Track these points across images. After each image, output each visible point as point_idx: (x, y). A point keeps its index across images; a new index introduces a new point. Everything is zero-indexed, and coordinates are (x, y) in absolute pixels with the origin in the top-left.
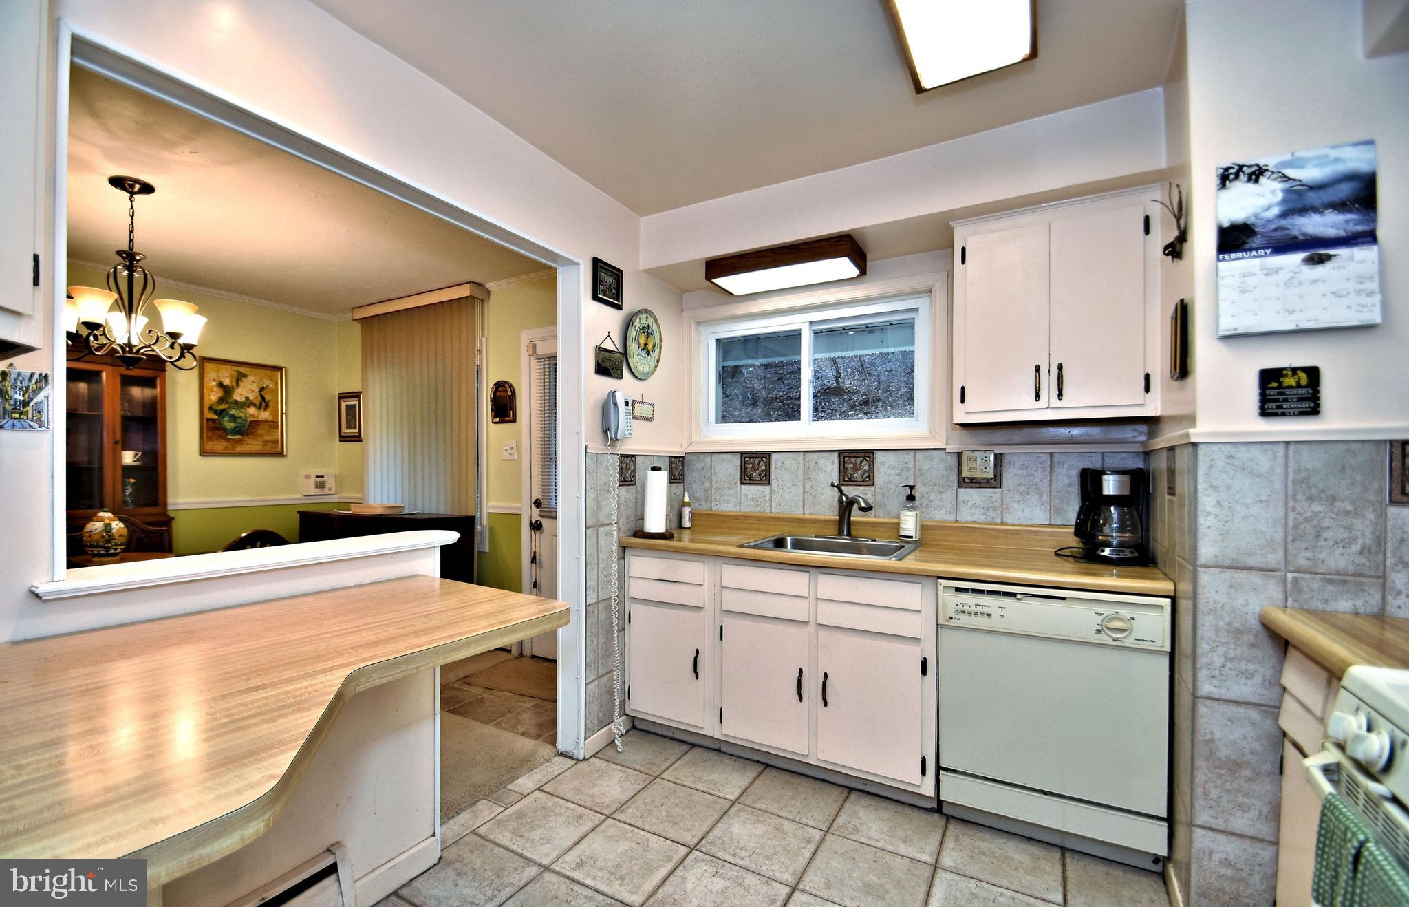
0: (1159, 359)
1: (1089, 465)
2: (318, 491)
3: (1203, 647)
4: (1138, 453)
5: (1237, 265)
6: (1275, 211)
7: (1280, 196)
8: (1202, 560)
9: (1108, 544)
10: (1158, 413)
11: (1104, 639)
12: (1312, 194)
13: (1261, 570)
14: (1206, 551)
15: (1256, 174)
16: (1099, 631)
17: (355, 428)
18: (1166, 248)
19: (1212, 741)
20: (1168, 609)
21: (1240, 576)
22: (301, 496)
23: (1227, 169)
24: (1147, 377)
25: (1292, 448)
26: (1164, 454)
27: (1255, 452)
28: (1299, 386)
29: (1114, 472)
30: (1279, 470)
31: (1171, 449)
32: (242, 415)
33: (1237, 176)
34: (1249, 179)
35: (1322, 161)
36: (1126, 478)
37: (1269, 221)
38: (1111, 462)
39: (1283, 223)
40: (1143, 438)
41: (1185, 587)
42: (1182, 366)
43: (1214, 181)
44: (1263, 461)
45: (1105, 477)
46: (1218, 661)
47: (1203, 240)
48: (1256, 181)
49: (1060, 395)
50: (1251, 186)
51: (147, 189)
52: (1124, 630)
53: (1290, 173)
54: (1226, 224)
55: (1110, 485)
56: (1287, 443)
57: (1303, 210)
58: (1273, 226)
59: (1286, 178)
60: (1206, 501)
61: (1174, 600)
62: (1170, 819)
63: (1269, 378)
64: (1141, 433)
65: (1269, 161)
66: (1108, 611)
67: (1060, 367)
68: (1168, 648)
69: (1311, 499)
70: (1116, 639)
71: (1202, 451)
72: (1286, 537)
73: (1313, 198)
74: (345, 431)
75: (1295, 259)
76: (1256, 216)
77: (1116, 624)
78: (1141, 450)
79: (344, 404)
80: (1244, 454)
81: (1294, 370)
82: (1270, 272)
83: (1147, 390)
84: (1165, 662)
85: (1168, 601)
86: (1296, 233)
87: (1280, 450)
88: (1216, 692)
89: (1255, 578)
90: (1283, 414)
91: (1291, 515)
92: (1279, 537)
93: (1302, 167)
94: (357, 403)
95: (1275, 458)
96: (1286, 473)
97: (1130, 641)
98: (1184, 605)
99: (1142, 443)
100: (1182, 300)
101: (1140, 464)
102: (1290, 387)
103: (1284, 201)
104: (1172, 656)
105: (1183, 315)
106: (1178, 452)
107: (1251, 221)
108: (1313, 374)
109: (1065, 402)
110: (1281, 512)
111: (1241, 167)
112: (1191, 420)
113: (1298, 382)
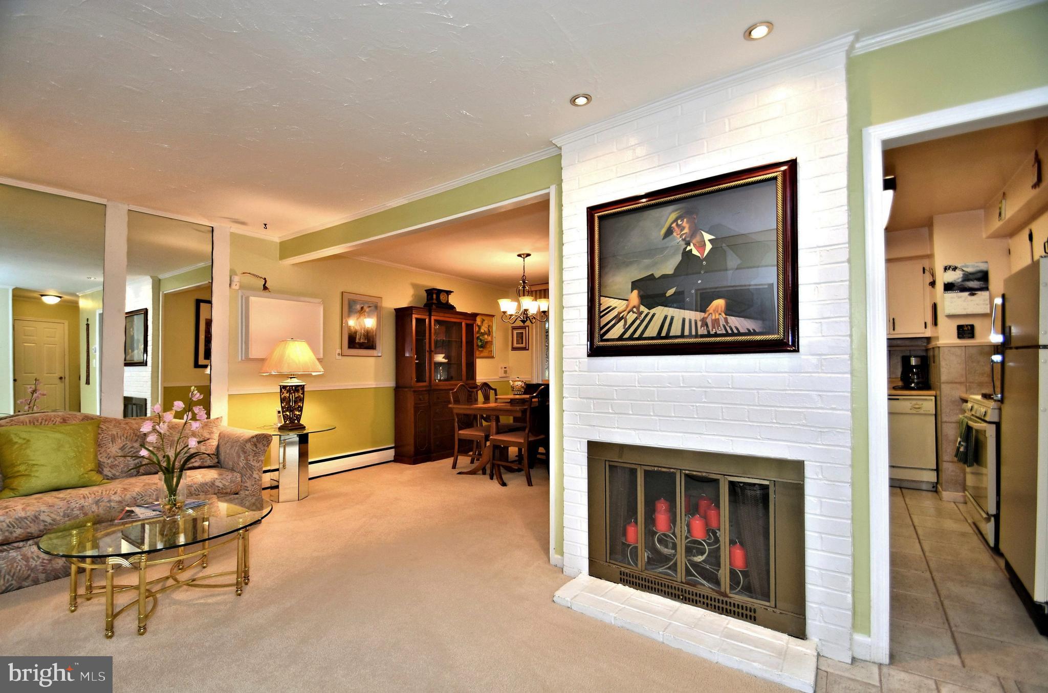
0: (929, 320)
1: (904, 354)
2: (504, 375)
3: (944, 407)
4: (923, 350)
5: (950, 295)
6: (960, 280)
7: (961, 275)
8: (942, 381)
9: (914, 382)
10: (930, 336)
11: (914, 411)
12: (970, 276)
13: (959, 383)
14: (944, 378)
15: (955, 269)
16: (911, 409)
17: (522, 344)
18: (930, 283)
19: (947, 435)
20: (934, 400)
21: (955, 385)
22: (498, 378)
23: (946, 267)
24: (925, 323)
25: (967, 348)
26: (932, 350)
27: (957, 349)
28: (968, 330)
29: (915, 357)
30: (964, 354)
31: (933, 348)
32: (483, 339)
33: (949, 269)
34: (953, 270)
35: (973, 266)
36: (919, 359)
37: (959, 283)
38: (913, 353)
39: (962, 283)
40: (925, 344)
41: (938, 393)
42: (935, 323)
43: (943, 270)
44: (958, 351)
45: (911, 358)
46: (948, 411)
47: (940, 286)
48: (955, 271)
49: (894, 329)
50: (953, 272)
51: (528, 255)
52: (920, 408)
53: (964, 269)
54: (946, 283)
55: (913, 361)
56: (965, 346)
57: (968, 280)
58: (960, 284)
59: (963, 270)
60: (943, 363)
61: (936, 397)
62: (937, 470)
63: (960, 328)
64: (924, 343)
65: (959, 265)
66: (914, 402)
67: (894, 319)
68: (934, 413)
69: (972, 362)
70: (917, 411)
71: (941, 349)
72: (966, 373)
73: (971, 277)
74: (515, 345)
75: (966, 294)
76: (955, 281)
77: (917, 406)
78: (925, 349)
79: (515, 332)
80: (953, 350)
81: (967, 326)
82: (959, 297)
83: (926, 327)
84: (934, 418)
85: (934, 397)
86: (966, 286)
87: (964, 348)
88: (947, 420)
89: (958, 386)
90: (964, 338)
91: (967, 367)
92: (964, 373)
93: (968, 267)
94: (524, 332)
95: (962, 350)
96: (966, 355)
97: (922, 411)
98: (938, 398)
99: (925, 346)
100: (934, 303)
101: (924, 354)
102: (966, 330)
103: (963, 277)
104: (936, 415)
105: (935, 307)
106: (935, 349)
107: (954, 282)
108: (972, 327)
109: (896, 332)
110: (964, 366)
111: (950, 266)
112: (937, 338)
113: (968, 329)
